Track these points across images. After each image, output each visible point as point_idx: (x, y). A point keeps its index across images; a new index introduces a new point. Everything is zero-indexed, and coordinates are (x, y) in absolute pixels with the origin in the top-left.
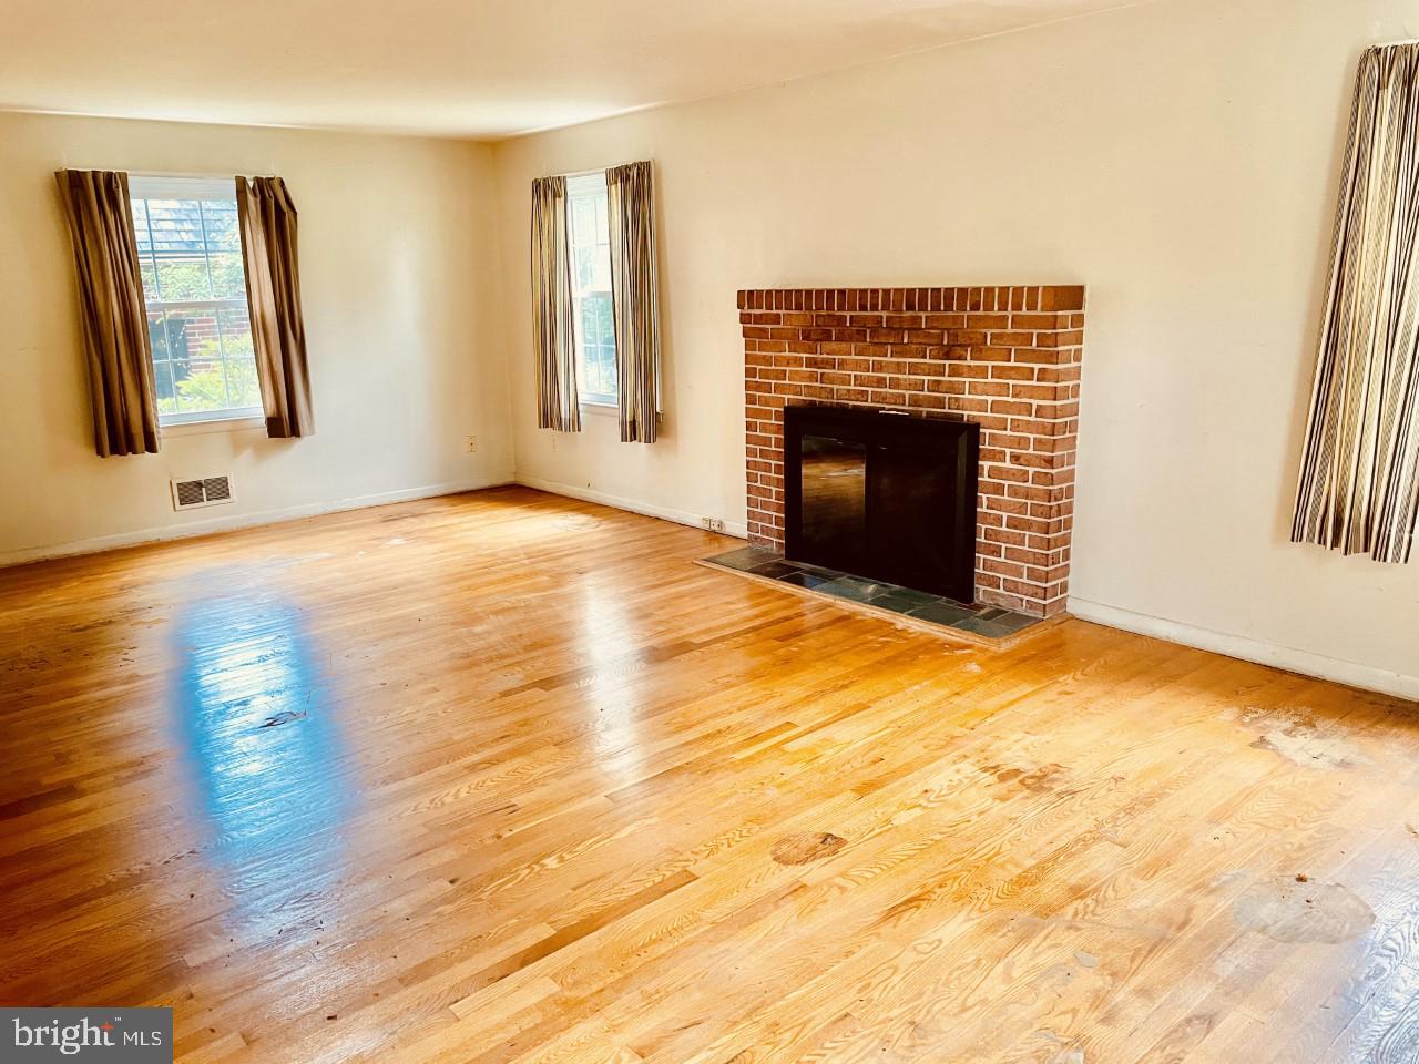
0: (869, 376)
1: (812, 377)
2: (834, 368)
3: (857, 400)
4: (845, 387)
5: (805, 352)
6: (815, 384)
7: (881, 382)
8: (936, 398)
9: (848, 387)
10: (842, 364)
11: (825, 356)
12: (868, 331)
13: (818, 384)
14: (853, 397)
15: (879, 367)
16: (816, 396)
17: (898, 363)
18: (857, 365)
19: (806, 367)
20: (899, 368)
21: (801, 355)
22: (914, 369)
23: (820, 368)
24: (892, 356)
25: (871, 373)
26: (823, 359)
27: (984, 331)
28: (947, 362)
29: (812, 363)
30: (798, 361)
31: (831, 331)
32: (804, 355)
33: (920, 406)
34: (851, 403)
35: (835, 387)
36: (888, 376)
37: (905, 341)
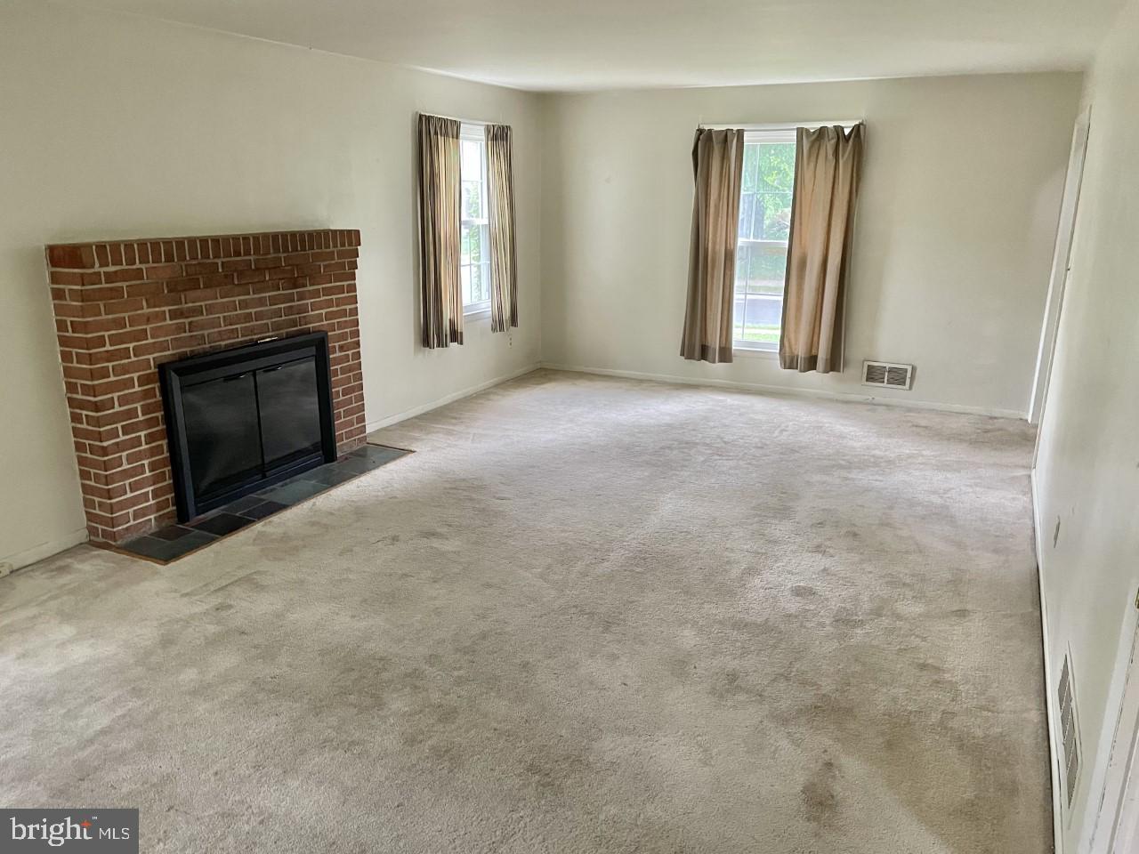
0: (237, 315)
1: (180, 328)
2: (202, 314)
3: (229, 339)
4: (216, 330)
5: (168, 305)
6: (184, 335)
7: (248, 317)
8: (290, 319)
9: (220, 329)
10: (210, 310)
11: (190, 305)
12: (235, 275)
13: (187, 334)
14: (225, 337)
15: (244, 305)
16: (186, 347)
17: (260, 298)
18: (225, 308)
19: (171, 319)
20: (261, 302)
21: (163, 309)
22: (274, 301)
23: (187, 317)
24: (254, 293)
25: (239, 312)
26: (189, 308)
27: (318, 263)
28: (295, 291)
29: (174, 315)
30: (161, 316)
31: (198, 279)
32: (166, 309)
33: (280, 329)
34: (223, 343)
35: (206, 332)
36: (253, 311)
37: (267, 278)
